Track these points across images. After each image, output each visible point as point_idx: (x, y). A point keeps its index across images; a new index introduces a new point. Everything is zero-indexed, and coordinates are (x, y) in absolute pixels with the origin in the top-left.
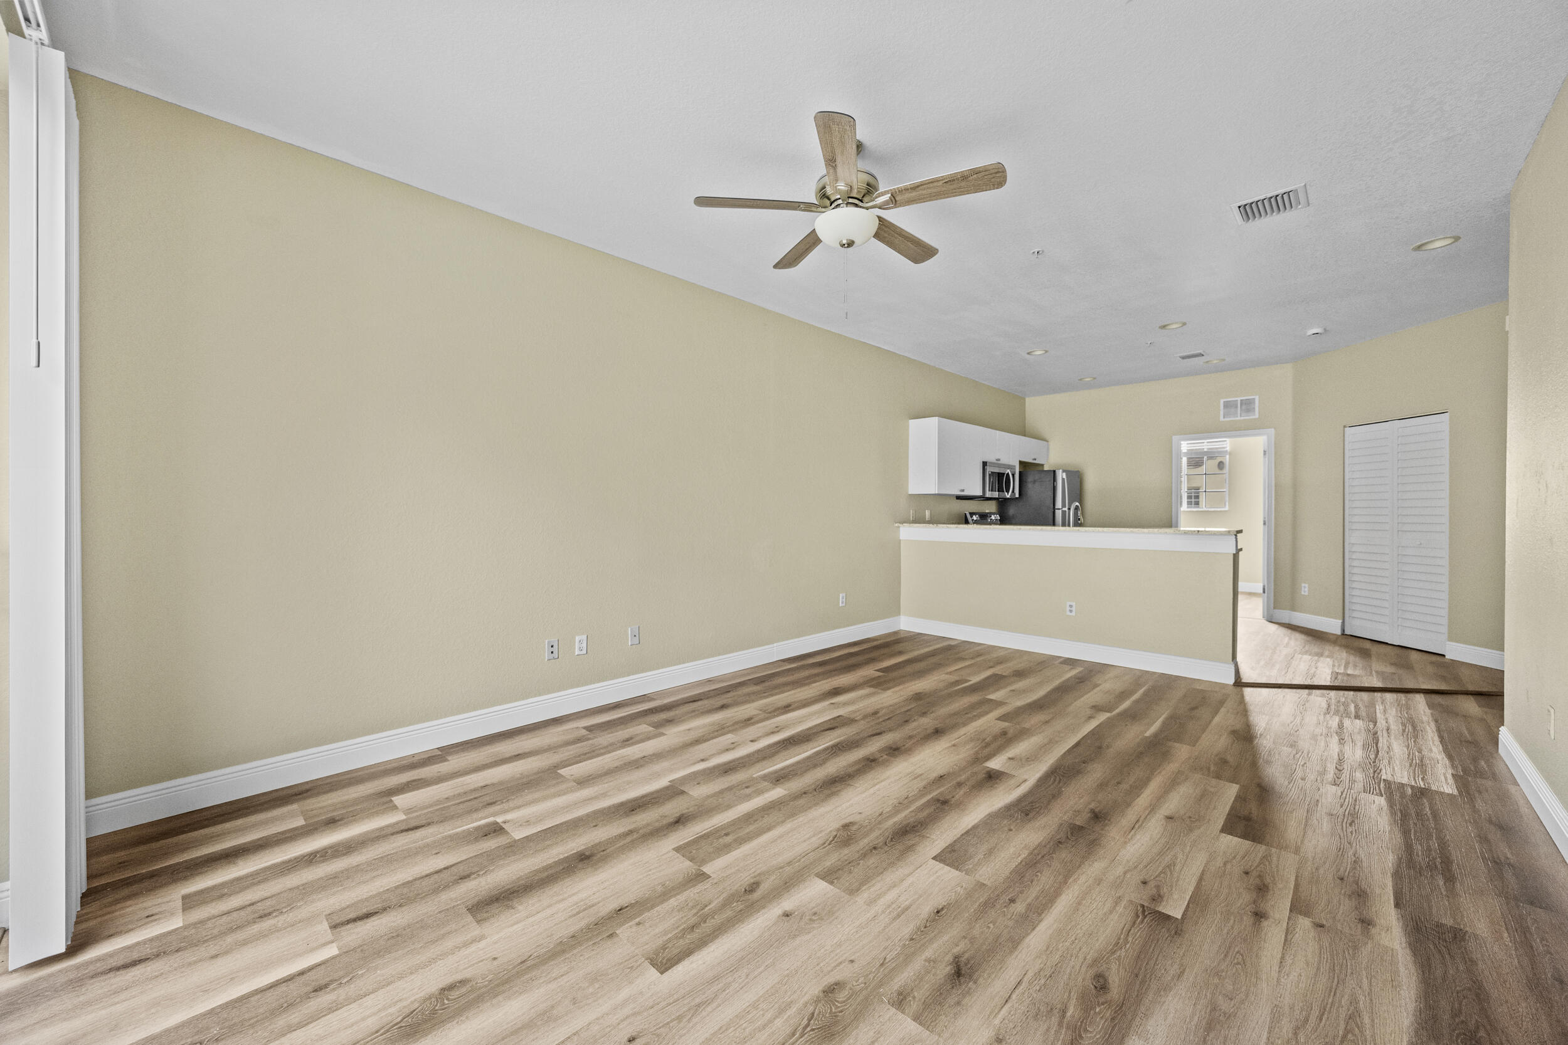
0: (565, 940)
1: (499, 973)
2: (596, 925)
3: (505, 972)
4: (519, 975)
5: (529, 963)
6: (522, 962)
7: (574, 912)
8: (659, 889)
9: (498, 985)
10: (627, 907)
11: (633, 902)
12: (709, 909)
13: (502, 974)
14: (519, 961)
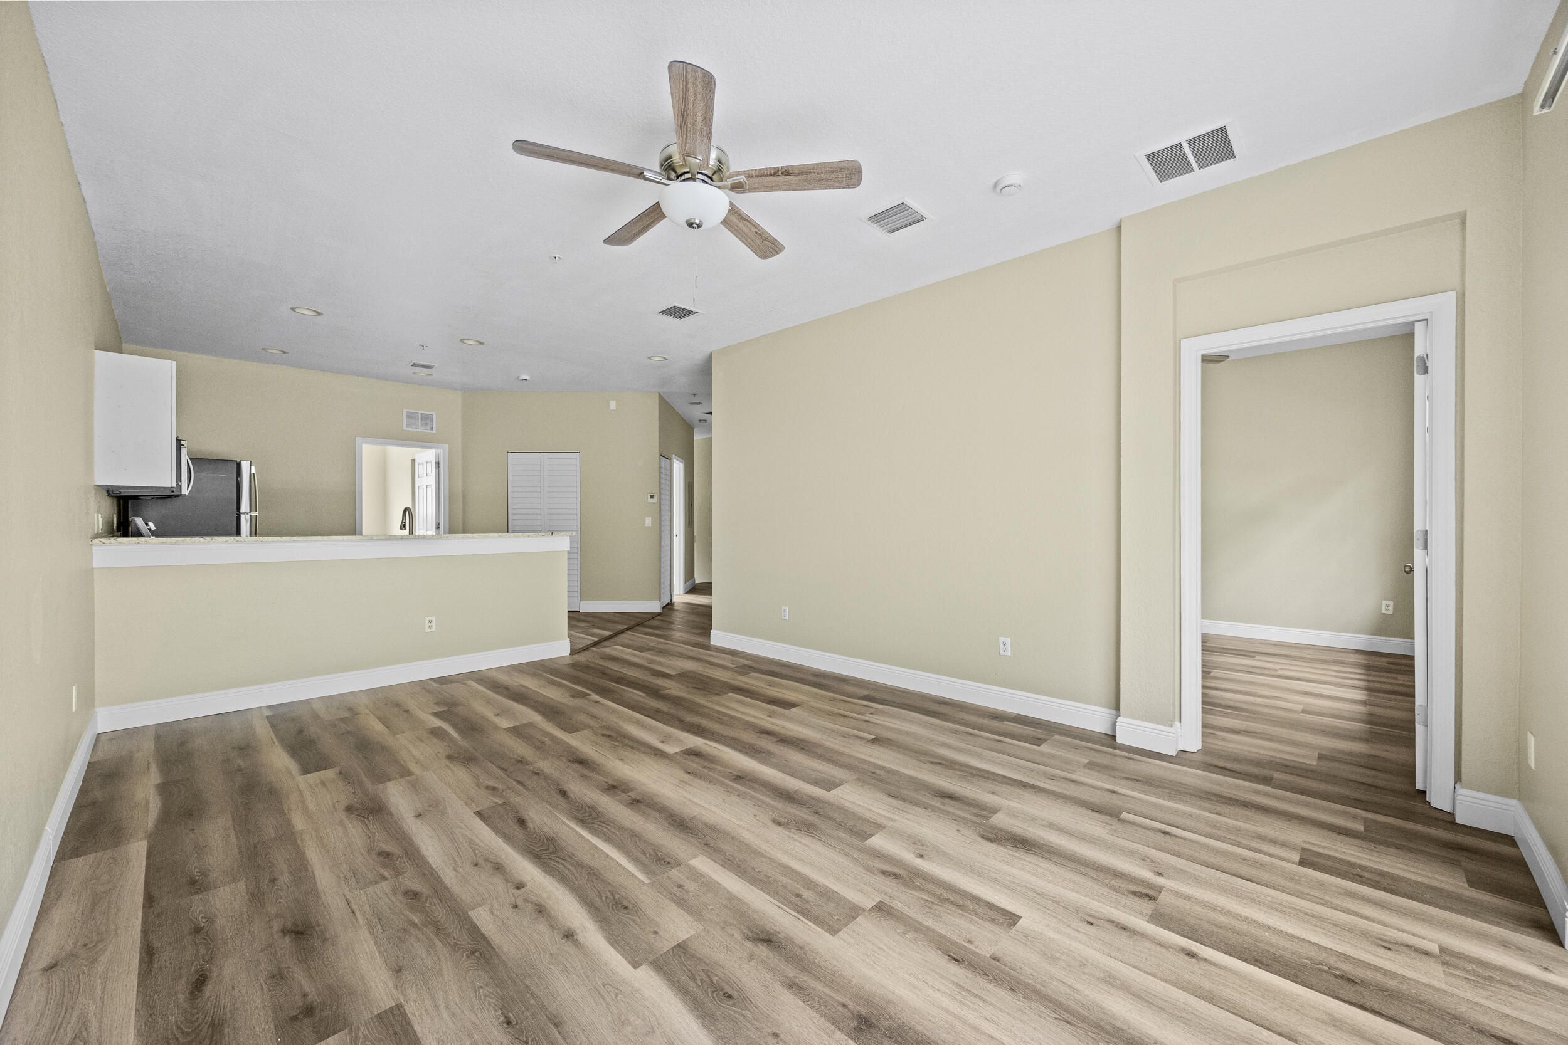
0: (1020, 995)
1: (1093, 1038)
2: (987, 975)
3: (1090, 1033)
4: (1083, 1019)
5: (1067, 1016)
6: (1068, 1022)
7: (976, 1000)
8: (911, 935)
9: (1108, 1033)
10: (949, 956)
11: (940, 953)
12: (931, 898)
13: (1093, 1035)
14: (1069, 1026)
